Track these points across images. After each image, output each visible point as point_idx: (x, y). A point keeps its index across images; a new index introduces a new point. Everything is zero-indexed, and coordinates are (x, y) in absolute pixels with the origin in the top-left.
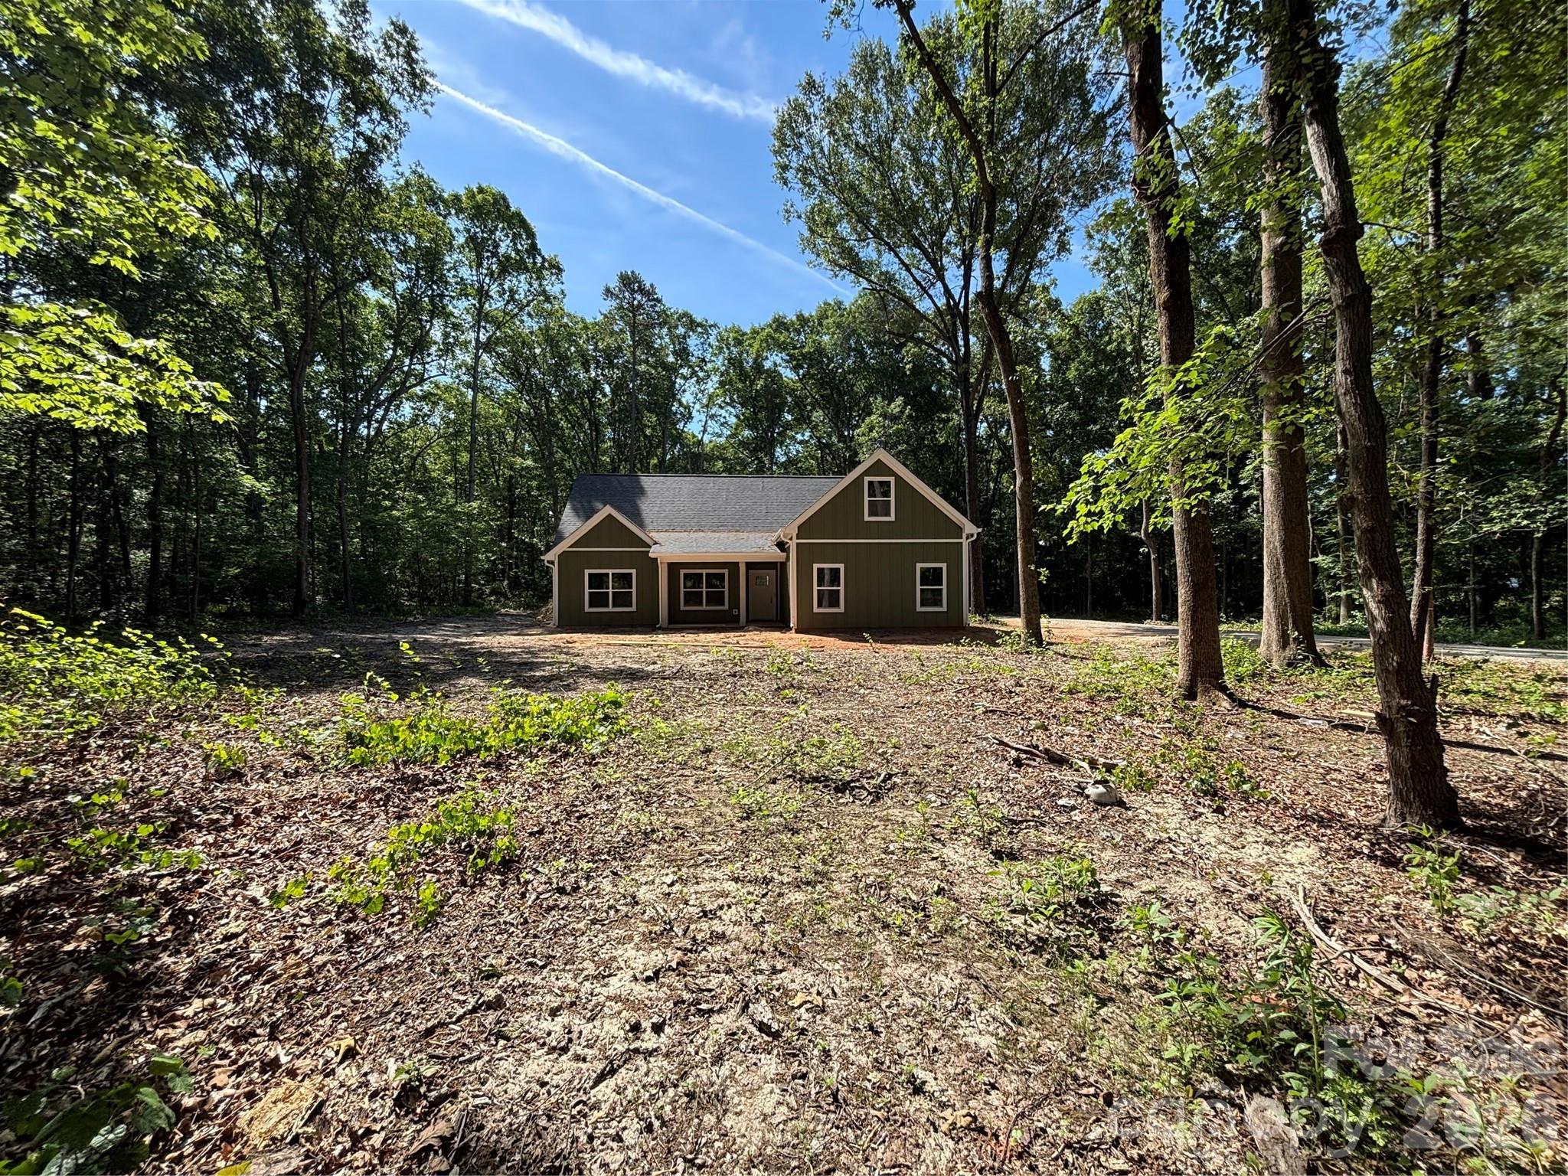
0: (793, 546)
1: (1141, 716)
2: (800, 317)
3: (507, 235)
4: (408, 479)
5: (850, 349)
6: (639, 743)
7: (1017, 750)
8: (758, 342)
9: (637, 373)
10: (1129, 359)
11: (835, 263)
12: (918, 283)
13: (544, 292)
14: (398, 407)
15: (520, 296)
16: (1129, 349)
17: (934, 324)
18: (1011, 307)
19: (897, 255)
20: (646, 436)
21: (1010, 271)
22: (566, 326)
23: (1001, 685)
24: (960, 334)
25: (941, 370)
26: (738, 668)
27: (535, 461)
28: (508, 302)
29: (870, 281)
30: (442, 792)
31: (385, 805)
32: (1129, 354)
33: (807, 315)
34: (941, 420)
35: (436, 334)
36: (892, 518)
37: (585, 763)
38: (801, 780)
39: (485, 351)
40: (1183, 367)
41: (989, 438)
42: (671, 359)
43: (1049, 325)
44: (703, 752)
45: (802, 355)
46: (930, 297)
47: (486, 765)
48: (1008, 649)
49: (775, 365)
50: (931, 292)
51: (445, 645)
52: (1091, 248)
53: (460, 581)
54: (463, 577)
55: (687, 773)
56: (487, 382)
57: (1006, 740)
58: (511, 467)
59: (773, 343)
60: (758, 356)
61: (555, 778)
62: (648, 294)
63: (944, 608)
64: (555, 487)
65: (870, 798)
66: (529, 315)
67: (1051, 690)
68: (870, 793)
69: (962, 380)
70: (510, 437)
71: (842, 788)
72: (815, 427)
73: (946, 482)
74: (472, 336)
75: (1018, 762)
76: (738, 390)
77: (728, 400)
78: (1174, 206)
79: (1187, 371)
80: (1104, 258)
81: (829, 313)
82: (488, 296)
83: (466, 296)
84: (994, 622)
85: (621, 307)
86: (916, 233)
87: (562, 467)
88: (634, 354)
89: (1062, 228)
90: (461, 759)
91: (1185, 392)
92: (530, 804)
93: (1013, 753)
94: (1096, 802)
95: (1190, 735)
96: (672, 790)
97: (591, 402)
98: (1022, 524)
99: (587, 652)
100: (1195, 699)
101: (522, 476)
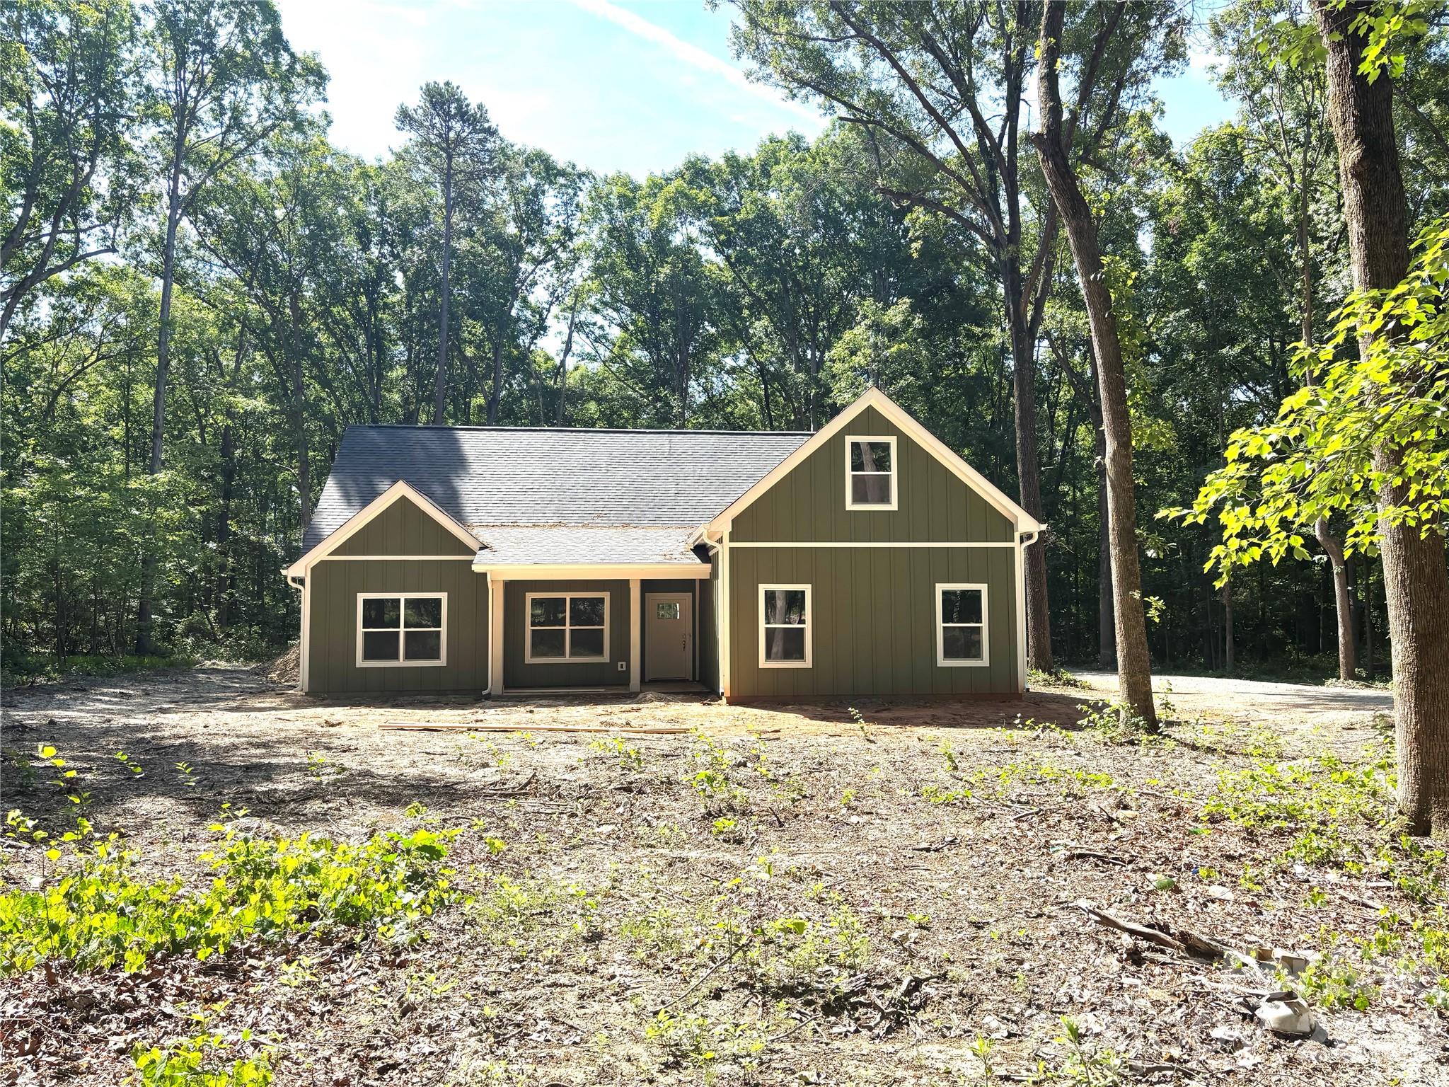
0: (723, 553)
1: (1339, 865)
2: (731, 160)
3: (228, 16)
4: (42, 431)
5: (817, 214)
6: (473, 923)
7: (1132, 932)
8: (660, 202)
9: (454, 253)
10: (1288, 237)
11: (788, 75)
12: (932, 111)
13: (293, 115)
14: (29, 305)
15: (250, 118)
16: (1288, 219)
17: (959, 179)
18: (1087, 151)
19: (895, 64)
20: (464, 359)
21: (1085, 91)
22: (331, 171)
23: (1093, 805)
24: (1002, 193)
25: (972, 254)
26: (633, 776)
27: (271, 401)
28: (229, 129)
29: (850, 107)
30: (133, 1025)
31: (33, 1052)
32: (1287, 229)
33: (742, 157)
34: (970, 336)
35: (101, 183)
36: (893, 506)
37: (383, 962)
38: (765, 991)
39: (186, 213)
40: (1394, 293)
41: (1055, 367)
42: (512, 229)
43: (1150, 178)
44: (588, 940)
45: (735, 223)
46: (953, 135)
47: (208, 970)
48: (1099, 735)
49: (691, 240)
50: (954, 125)
51: (107, 732)
52: (1220, 53)
53: (129, 610)
54: (135, 603)
55: (563, 979)
56: (188, 264)
57: (1111, 913)
58: (230, 413)
59: (685, 206)
60: (662, 225)
61: (334, 992)
62: (474, 120)
63: (985, 661)
64: (304, 444)
65: (885, 1024)
66: (267, 152)
67: (1178, 814)
68: (884, 1016)
69: (1008, 270)
70: (227, 359)
71: (837, 1006)
72: (758, 345)
73: (981, 440)
74: (163, 185)
75: (1135, 957)
76: (626, 282)
77: (607, 298)
78: (1371, 29)
79: (1400, 298)
80: (1245, 70)
81: (782, 154)
82: (194, 119)
83: (156, 118)
84: (1069, 683)
85: (427, 143)
86: (928, 27)
87: (316, 411)
88: (447, 219)
89: (1173, 19)
90: (164, 960)
91: (1399, 333)
92: (292, 1045)
93: (1127, 940)
94: (1276, 1033)
95: (1423, 901)
96: (540, 1013)
97: (371, 302)
98: (1119, 520)
99: (363, 744)
100: (1427, 833)
101: (247, 427)
